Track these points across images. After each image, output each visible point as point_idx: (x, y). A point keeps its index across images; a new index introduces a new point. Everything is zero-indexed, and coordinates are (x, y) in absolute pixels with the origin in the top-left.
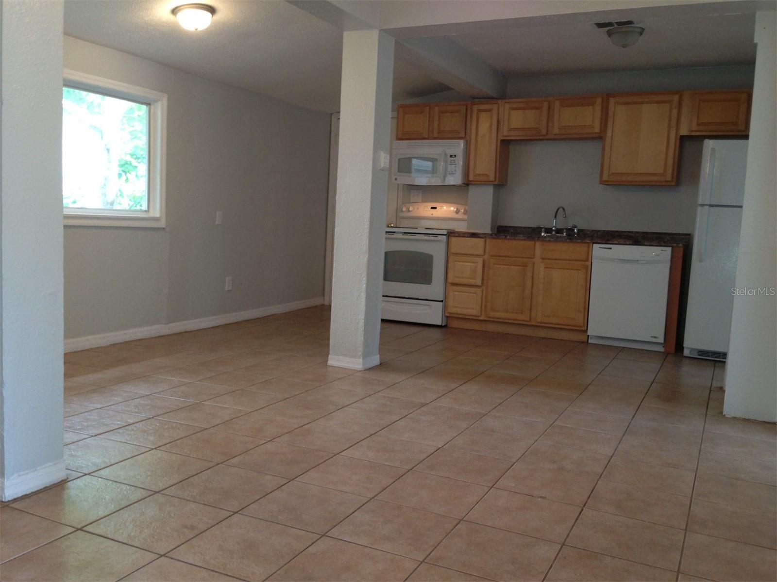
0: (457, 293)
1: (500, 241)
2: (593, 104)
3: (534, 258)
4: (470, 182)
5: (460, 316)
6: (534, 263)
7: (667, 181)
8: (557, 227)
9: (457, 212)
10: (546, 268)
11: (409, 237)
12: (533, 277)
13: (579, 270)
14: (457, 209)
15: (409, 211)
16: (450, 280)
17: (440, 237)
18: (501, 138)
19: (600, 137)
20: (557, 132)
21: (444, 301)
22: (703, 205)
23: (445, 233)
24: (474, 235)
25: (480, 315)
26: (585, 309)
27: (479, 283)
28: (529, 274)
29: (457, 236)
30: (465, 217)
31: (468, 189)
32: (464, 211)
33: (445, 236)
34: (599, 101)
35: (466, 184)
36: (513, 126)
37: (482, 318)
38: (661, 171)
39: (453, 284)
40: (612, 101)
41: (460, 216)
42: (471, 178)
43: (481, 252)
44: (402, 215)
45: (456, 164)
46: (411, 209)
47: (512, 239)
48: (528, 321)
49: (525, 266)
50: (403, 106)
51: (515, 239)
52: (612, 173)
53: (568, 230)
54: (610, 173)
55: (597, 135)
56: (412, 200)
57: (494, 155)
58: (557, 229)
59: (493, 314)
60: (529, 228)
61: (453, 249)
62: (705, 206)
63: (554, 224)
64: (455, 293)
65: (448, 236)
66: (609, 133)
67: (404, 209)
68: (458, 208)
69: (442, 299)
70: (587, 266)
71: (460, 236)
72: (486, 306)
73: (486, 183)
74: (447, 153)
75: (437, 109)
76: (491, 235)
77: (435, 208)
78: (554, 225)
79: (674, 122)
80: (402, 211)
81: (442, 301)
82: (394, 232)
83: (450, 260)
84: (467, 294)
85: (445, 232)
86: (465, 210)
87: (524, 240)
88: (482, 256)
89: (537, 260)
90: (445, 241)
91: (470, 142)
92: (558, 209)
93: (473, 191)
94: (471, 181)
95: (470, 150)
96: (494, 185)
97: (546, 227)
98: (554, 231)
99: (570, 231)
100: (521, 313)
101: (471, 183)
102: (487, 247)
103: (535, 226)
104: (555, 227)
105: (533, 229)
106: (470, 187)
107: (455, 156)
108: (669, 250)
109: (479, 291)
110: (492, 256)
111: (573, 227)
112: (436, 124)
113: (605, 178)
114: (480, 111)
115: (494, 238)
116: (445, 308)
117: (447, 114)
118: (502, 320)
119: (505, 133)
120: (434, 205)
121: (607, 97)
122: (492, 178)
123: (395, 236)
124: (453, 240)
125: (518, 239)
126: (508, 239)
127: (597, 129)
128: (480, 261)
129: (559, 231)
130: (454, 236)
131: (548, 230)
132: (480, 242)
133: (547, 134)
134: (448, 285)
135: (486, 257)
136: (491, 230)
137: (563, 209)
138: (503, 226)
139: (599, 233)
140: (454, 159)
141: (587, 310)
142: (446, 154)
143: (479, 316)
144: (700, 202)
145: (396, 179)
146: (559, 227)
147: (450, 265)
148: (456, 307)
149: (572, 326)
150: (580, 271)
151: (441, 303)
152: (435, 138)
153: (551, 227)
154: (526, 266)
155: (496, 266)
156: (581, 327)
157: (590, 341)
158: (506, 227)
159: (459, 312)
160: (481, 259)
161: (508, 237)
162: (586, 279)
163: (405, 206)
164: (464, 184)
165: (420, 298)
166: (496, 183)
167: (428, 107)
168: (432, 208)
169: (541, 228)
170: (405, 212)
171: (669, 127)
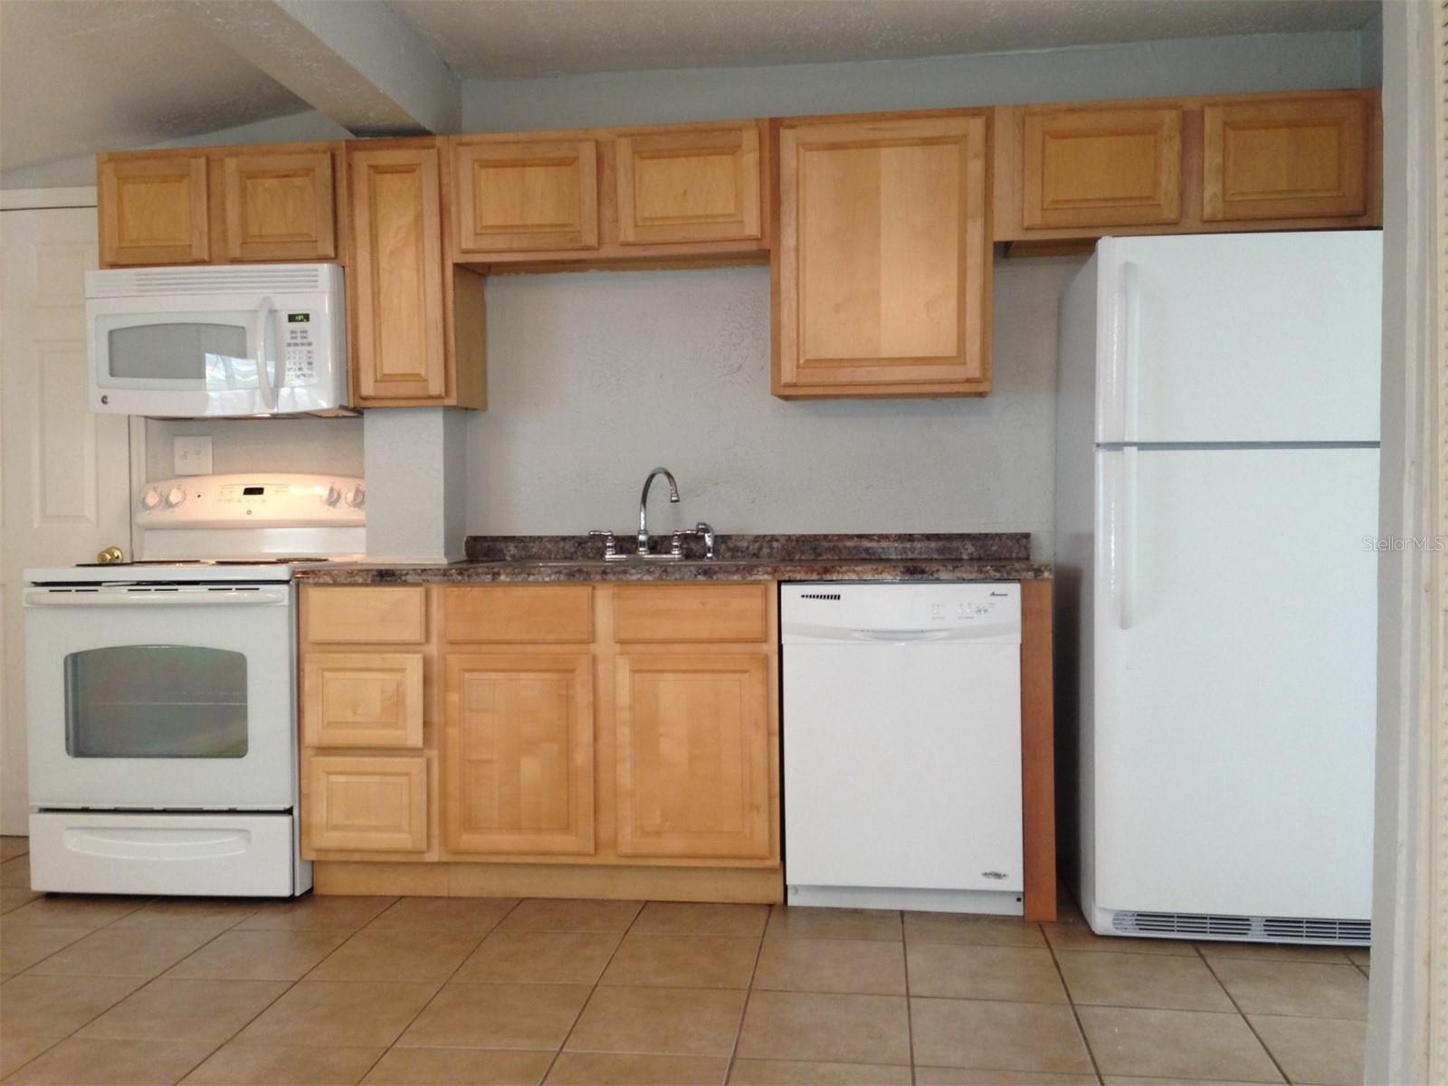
0: (342, 779)
1: (476, 592)
2: (734, 150)
3: (593, 641)
4: (363, 404)
5: (357, 857)
6: (594, 659)
7: (968, 381)
8: (651, 533)
9: (333, 500)
10: (634, 671)
11: (154, 596)
12: (595, 707)
13: (746, 672)
14: (332, 490)
15: (169, 505)
16: (311, 737)
17: (267, 592)
18: (454, 257)
19: (761, 256)
20: (631, 239)
21: (296, 812)
22: (1117, 446)
23: (286, 578)
24: (385, 576)
25: (424, 846)
26: (770, 797)
27: (415, 737)
28: (582, 697)
29: (326, 585)
30: (358, 515)
31: (361, 427)
32: (355, 499)
33: (285, 588)
34: (750, 139)
35: (354, 410)
36: (491, 219)
37: (433, 856)
38: (951, 351)
39: (326, 750)
40: (788, 138)
41: (344, 512)
42: (367, 388)
43: (413, 633)
44: (142, 518)
45: (310, 344)
46: (175, 497)
47: (515, 584)
48: (588, 855)
49: (565, 670)
50: (116, 159)
51: (525, 583)
52: (807, 361)
53: (685, 538)
54: (802, 361)
55: (752, 247)
56: (180, 467)
57: (436, 313)
58: (650, 538)
59: (469, 841)
60: (564, 539)
61: (317, 629)
62: (1127, 449)
63: (642, 524)
64: (333, 778)
65: (298, 585)
66: (788, 239)
67: (152, 499)
68: (337, 487)
69: (288, 806)
70: (766, 658)
71: (336, 584)
72: (444, 814)
73: (419, 402)
74: (277, 307)
75: (231, 164)
76: (445, 573)
77: (259, 491)
78: (642, 528)
79: (975, 200)
80: (146, 507)
81: (289, 812)
82: (99, 584)
83: (308, 668)
84: (377, 779)
85: (282, 572)
86: (358, 492)
87: (558, 583)
88: (420, 644)
89: (604, 645)
90: (286, 602)
91: (354, 270)
92: (652, 476)
93: (377, 429)
94: (365, 399)
95: (355, 298)
96: (447, 409)
97: (615, 534)
98: (642, 544)
99: (691, 543)
100: (567, 828)
101: (369, 404)
102: (437, 616)
103: (585, 533)
104: (646, 532)
105: (580, 542)
106: (368, 419)
107: (306, 317)
108: (1014, 590)
109: (415, 765)
110: (452, 643)
111: (698, 530)
112: (233, 213)
113: (788, 374)
114: (378, 170)
115: (457, 584)
116: (301, 834)
117: (268, 183)
118: (502, 859)
119: (468, 243)
120: (254, 481)
121: (773, 128)
122: (436, 387)
123: (102, 595)
124: (316, 597)
125: (536, 583)
126: (504, 584)
127: (752, 228)
128: (414, 664)
129: (657, 544)
130: (317, 585)
131: (626, 544)
132: (406, 599)
133: (600, 241)
134: (307, 753)
135: (433, 649)
136: (447, 554)
137: (669, 475)
138: (484, 539)
139: (775, 545)
140: (304, 325)
141: (777, 801)
142: (273, 312)
143: (422, 853)
144: (1101, 437)
145: (104, 400)
146: (658, 531)
147: (308, 683)
148: (336, 828)
149: (734, 857)
150: (747, 675)
151: (286, 819)
152: (234, 261)
153: (633, 533)
154: (571, 671)
155: (467, 675)
156: (762, 858)
157: (792, 901)
158: (495, 539)
159: (351, 845)
160: (419, 656)
161: (503, 577)
162: (767, 697)
163: (155, 490)
164: (343, 408)
165: (206, 807)
166: (452, 401)
167: (202, 161)
168: (249, 491)
169: (603, 538)
170: (153, 507)
171: (964, 217)
